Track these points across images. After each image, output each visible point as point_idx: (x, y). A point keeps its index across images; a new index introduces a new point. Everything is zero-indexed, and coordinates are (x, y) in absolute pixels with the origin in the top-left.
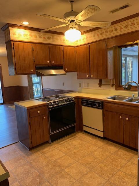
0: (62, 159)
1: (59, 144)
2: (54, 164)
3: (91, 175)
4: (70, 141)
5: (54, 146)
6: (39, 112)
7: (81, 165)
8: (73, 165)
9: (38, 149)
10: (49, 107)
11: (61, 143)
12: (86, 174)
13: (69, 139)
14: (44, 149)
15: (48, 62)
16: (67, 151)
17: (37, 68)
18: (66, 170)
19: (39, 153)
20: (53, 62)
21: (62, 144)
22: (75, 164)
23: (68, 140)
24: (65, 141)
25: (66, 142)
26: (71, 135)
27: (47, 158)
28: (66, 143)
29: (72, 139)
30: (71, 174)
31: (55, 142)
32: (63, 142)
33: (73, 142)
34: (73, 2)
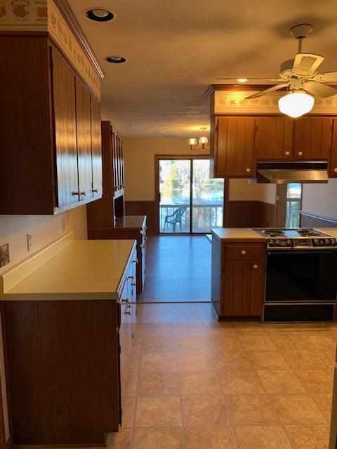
0: (267, 353)
1: (279, 330)
2: (245, 355)
3: (302, 399)
4: (307, 332)
5: (267, 330)
6: (244, 252)
7: (295, 378)
8: (278, 371)
9: (234, 323)
10: (268, 247)
11: (286, 329)
12: (293, 394)
13: (309, 329)
14: (245, 327)
15: (287, 153)
16: (287, 346)
17: (261, 166)
18: (260, 372)
19: (232, 330)
20: (300, 153)
21: (284, 331)
22: (283, 372)
23: (304, 329)
24: (298, 329)
25: (296, 331)
26: (317, 324)
27: (241, 342)
28: (296, 333)
29: (314, 331)
30: (264, 381)
31: (273, 324)
32: (292, 329)
33: (311, 337)
34: (302, 37)
